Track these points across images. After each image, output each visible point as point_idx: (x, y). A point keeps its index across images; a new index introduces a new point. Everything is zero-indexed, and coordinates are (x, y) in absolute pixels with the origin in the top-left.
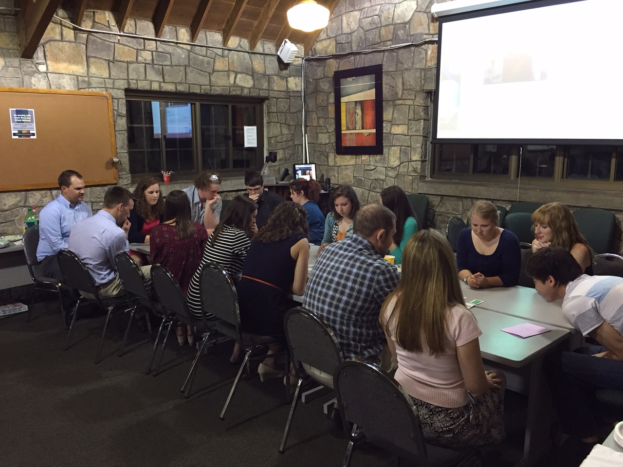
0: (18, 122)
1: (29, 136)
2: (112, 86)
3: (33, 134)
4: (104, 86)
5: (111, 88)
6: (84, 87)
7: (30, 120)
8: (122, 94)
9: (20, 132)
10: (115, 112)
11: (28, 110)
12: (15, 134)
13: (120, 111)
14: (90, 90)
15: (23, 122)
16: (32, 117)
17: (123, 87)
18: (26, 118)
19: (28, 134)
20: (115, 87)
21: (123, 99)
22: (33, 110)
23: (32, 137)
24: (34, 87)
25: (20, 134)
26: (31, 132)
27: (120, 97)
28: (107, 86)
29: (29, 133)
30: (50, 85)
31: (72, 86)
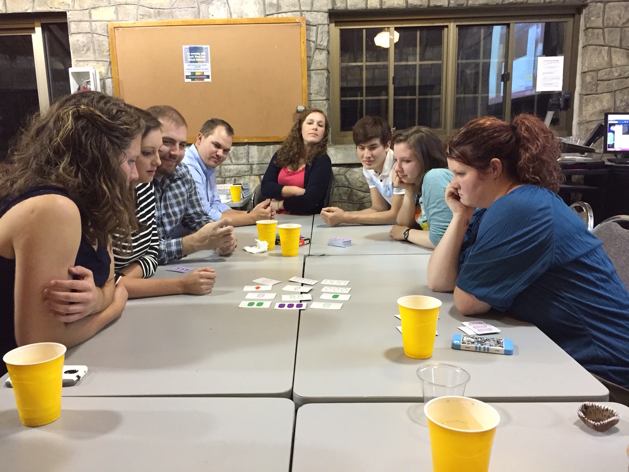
0: (191, 62)
1: (203, 79)
2: (309, 9)
3: (208, 77)
4: (297, 9)
5: (308, 11)
6: (272, 12)
7: (204, 60)
8: (323, 18)
9: (193, 74)
10: (312, 45)
11: (204, 46)
12: (187, 77)
13: (318, 42)
14: (280, 16)
15: (197, 62)
16: (207, 55)
17: (326, 9)
18: (201, 57)
19: (202, 77)
20: (314, 9)
21: (324, 25)
22: (208, 46)
23: (206, 80)
24: (211, 18)
25: (193, 76)
26: (205, 74)
27: (320, 22)
28: (303, 9)
29: (203, 75)
30: (231, 14)
31: (257, 13)
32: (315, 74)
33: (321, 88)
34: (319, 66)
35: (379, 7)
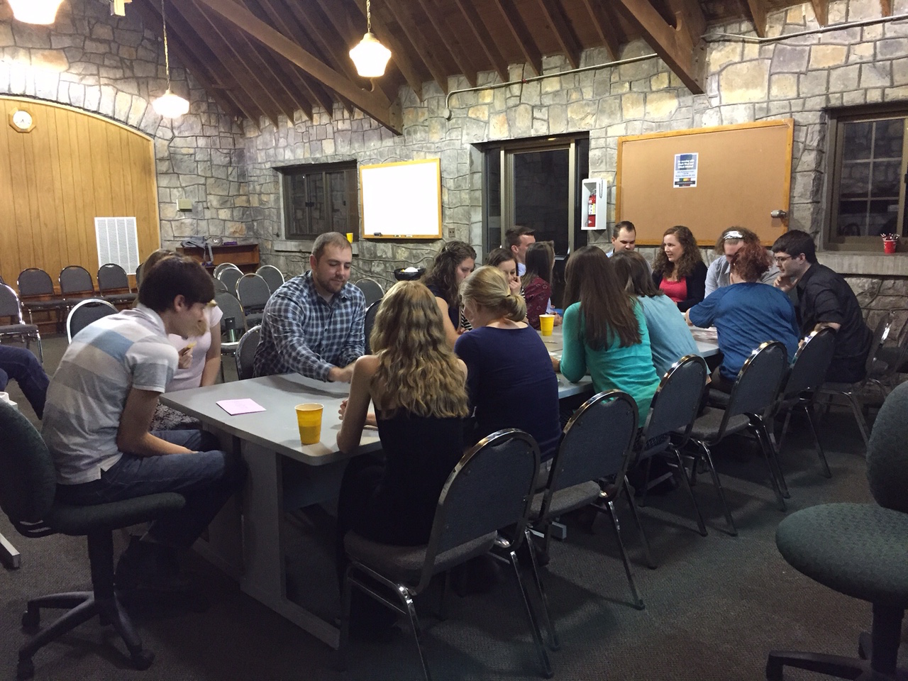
0: (681, 169)
1: (689, 185)
2: (800, 109)
3: (694, 182)
4: (787, 110)
5: (798, 112)
6: (761, 116)
7: (692, 166)
8: (815, 118)
9: (681, 180)
10: (801, 146)
11: (693, 154)
12: (676, 183)
13: (807, 142)
14: (769, 119)
15: (685, 169)
16: (695, 162)
17: (818, 107)
18: (689, 164)
19: (690, 182)
20: (806, 109)
21: (815, 124)
22: (697, 154)
23: (692, 186)
24: (704, 126)
25: (681, 182)
26: (692, 180)
27: (811, 122)
28: (793, 110)
29: (690, 181)
30: (722, 121)
31: (746, 118)
32: (801, 176)
33: (806, 190)
34: (806, 168)
35: (880, 100)
